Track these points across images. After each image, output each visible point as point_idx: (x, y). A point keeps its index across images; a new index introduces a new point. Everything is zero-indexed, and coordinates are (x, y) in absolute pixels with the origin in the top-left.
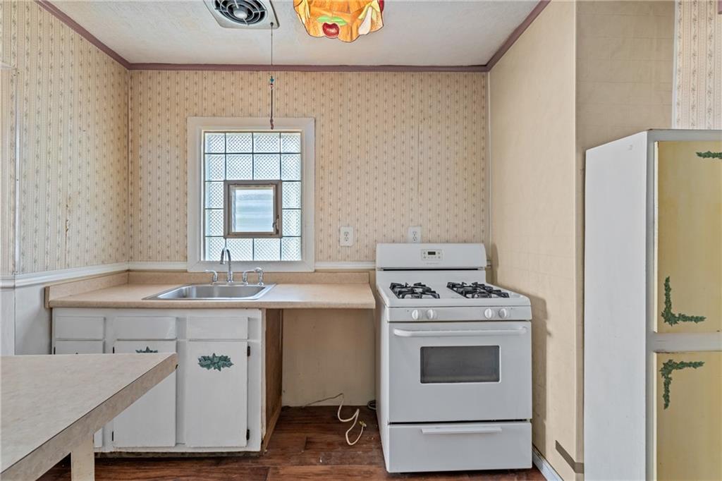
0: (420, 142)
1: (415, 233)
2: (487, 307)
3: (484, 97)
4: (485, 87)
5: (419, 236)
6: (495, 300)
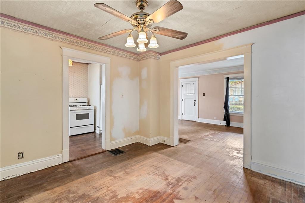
0: (74, 77)
1: (72, 96)
2: (87, 107)
3: (87, 69)
4: (87, 67)
5: (73, 96)
6: (89, 106)
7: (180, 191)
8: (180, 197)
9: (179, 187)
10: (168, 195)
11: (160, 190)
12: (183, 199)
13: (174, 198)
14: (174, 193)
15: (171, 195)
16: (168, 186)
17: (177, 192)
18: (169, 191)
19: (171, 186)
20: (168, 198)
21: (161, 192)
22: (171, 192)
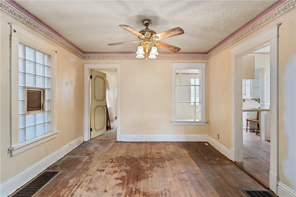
7: (123, 190)
8: (119, 186)
9: (126, 193)
10: (129, 182)
11: (139, 182)
12: (116, 185)
13: (122, 183)
14: (126, 186)
15: (127, 183)
16: (136, 189)
17: (124, 188)
18: (131, 186)
19: (134, 190)
20: (128, 181)
21: (137, 182)
22: (129, 186)
